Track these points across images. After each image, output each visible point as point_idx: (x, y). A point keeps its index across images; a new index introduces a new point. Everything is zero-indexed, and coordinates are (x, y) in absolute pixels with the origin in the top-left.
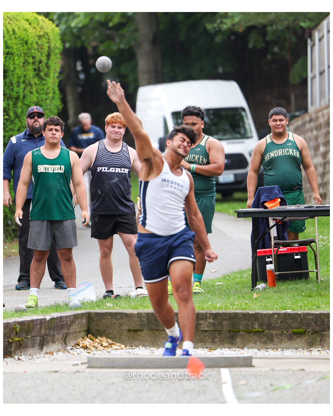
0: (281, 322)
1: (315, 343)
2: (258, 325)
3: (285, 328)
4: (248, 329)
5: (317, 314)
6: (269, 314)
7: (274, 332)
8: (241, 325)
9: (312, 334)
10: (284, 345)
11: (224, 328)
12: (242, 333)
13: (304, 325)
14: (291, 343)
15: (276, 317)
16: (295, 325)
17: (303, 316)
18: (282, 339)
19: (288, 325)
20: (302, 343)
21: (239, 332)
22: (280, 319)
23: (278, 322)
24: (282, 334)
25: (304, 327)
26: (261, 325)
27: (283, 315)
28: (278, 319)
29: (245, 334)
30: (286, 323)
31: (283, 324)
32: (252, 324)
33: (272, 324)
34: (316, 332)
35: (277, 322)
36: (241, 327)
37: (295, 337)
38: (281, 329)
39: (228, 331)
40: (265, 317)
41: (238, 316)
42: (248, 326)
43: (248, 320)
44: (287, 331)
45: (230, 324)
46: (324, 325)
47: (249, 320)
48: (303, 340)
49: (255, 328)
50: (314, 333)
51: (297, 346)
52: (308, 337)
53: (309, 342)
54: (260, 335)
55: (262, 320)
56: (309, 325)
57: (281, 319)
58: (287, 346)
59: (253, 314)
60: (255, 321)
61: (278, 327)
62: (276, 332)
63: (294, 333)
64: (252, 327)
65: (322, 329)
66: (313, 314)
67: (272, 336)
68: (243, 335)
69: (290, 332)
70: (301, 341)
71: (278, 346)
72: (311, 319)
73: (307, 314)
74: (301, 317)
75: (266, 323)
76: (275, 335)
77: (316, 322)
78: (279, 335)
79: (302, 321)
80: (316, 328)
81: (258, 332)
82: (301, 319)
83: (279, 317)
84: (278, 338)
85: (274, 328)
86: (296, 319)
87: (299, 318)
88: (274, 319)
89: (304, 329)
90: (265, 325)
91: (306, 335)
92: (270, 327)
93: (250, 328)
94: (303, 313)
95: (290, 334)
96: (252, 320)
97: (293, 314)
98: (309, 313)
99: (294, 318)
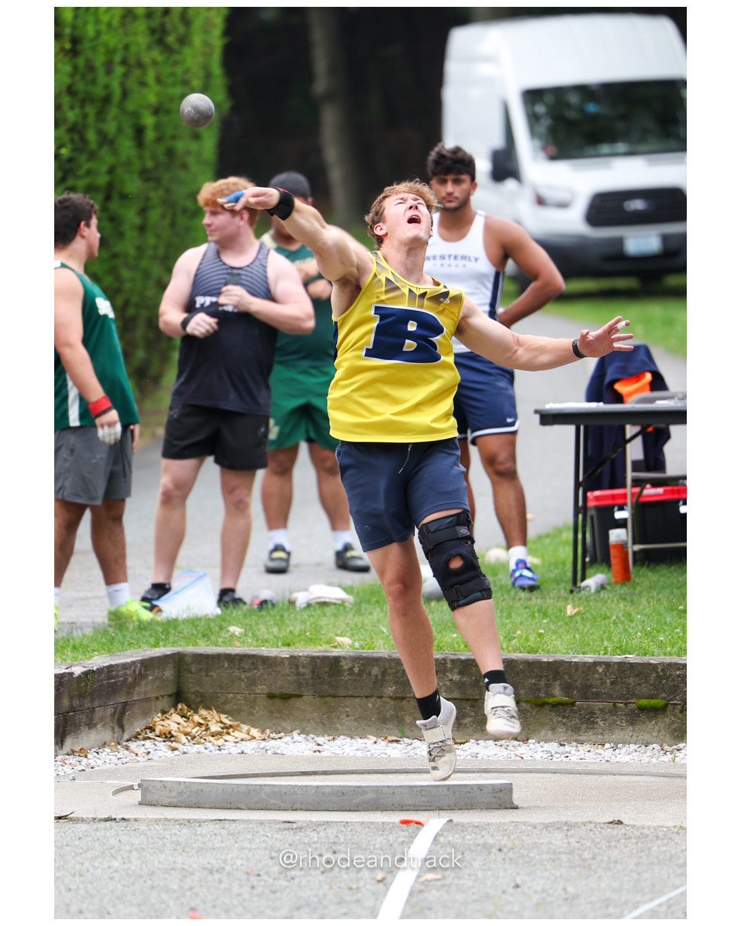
0: (612, 683)
2: (562, 689)
3: (622, 697)
4: (538, 697)
6: (585, 663)
7: (597, 705)
8: (523, 689)
9: (681, 712)
10: (618, 735)
12: (523, 705)
13: (664, 691)
14: (633, 731)
15: (600, 670)
16: (644, 689)
17: (663, 670)
18: (614, 722)
19: (628, 689)
20: (659, 731)
22: (611, 674)
23: (606, 682)
24: (614, 711)
25: (664, 695)
26: (567, 689)
27: (616, 667)
28: (606, 676)
29: (532, 708)
30: (624, 686)
31: (617, 688)
32: (547, 686)
33: (591, 686)
35: (603, 683)
36: (522, 692)
37: (643, 717)
38: (612, 698)
40: (577, 670)
41: (515, 666)
42: (539, 690)
43: (537, 676)
44: (626, 704)
47: (541, 677)
48: (661, 725)
49: (553, 696)
51: (647, 737)
52: (673, 719)
54: (565, 711)
55: (571, 676)
56: (676, 691)
57: (613, 676)
58: (626, 737)
59: (549, 663)
60: (555, 679)
61: (605, 693)
62: (600, 705)
63: (642, 709)
64: (546, 693)
67: (592, 713)
68: (525, 709)
69: (633, 706)
70: (656, 728)
71: (606, 736)
72: (679, 676)
73: (670, 665)
74: (658, 673)
75: (578, 684)
76: (598, 712)
78: (606, 713)
79: (660, 682)
81: (562, 704)
82: (658, 677)
83: (608, 670)
84: (604, 720)
85: (597, 696)
86: (647, 677)
87: (654, 675)
88: (597, 676)
89: (665, 699)
90: (577, 688)
91: (668, 713)
92: (587, 692)
93: (543, 695)
94: (663, 663)
95: (632, 711)
96: (546, 676)
97: (640, 664)
98: (676, 664)
99: (641, 673)
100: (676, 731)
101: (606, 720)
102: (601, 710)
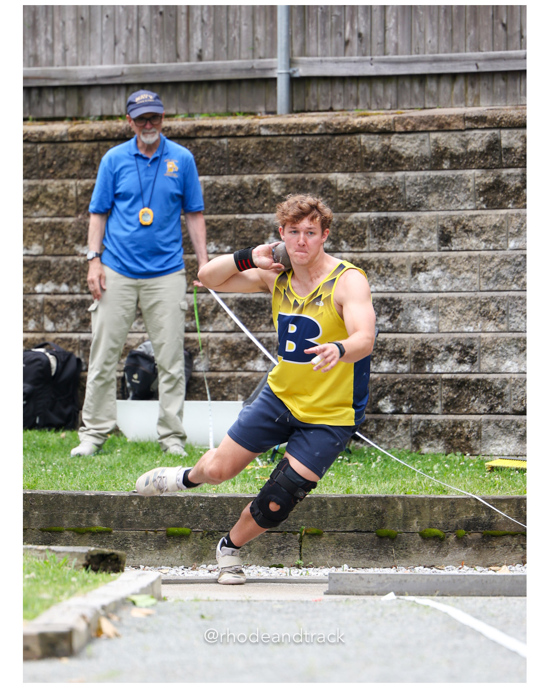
0: (145, 514)
1: (205, 555)
2: (100, 519)
3: (152, 525)
4: (80, 527)
5: (214, 499)
6: (122, 497)
7: (130, 533)
8: (67, 520)
9: (202, 538)
10: (147, 558)
11: (33, 524)
12: (67, 533)
13: (188, 520)
14: (161, 554)
15: (135, 503)
16: (171, 519)
17: (188, 503)
18: (144, 547)
19: (158, 518)
20: (182, 555)
21: (61, 532)
22: (144, 506)
23: (139, 513)
24: (144, 538)
25: (188, 524)
26: (105, 519)
27: (149, 500)
28: (139, 508)
29: (74, 536)
30: (155, 516)
31: (148, 518)
32: (88, 516)
33: (126, 517)
34: (211, 534)
35: (137, 514)
36: (66, 522)
37: (169, 542)
38: (143, 527)
39: (41, 530)
40: (115, 502)
41: (62, 500)
42: (81, 520)
43: (80, 508)
44: (156, 532)
45: (44, 516)
46: (225, 520)
47: (84, 509)
48: (184, 549)
49: (93, 526)
50: (208, 535)
51: (171, 559)
52: (194, 544)
53: (195, 554)
54: (102, 538)
55: (109, 508)
56: (198, 520)
57: (146, 508)
58: (154, 560)
59: (91, 497)
60: (95, 511)
61: (138, 523)
62: (133, 533)
63: (169, 536)
64: (87, 523)
65: (221, 527)
66: (207, 499)
67: (126, 540)
68: (69, 537)
69: (161, 533)
70: (180, 551)
71: (137, 559)
72: (201, 508)
73: (194, 498)
74: (184, 505)
75: (115, 515)
76: (131, 539)
77: (210, 515)
78: (138, 540)
79: (186, 513)
80: (210, 526)
81: (101, 532)
82: (184, 508)
83: (142, 503)
84: (136, 545)
85: (131, 525)
86: (174, 508)
87: (181, 507)
88: (131, 508)
89: (188, 527)
90: (114, 518)
91: (191, 539)
92: (122, 522)
93: (84, 525)
94: (189, 497)
95: (160, 537)
96: (88, 508)
97: (169, 497)
98: (200, 497)
99: (169, 505)
100: (196, 555)
101: (138, 545)
102: (134, 537)
